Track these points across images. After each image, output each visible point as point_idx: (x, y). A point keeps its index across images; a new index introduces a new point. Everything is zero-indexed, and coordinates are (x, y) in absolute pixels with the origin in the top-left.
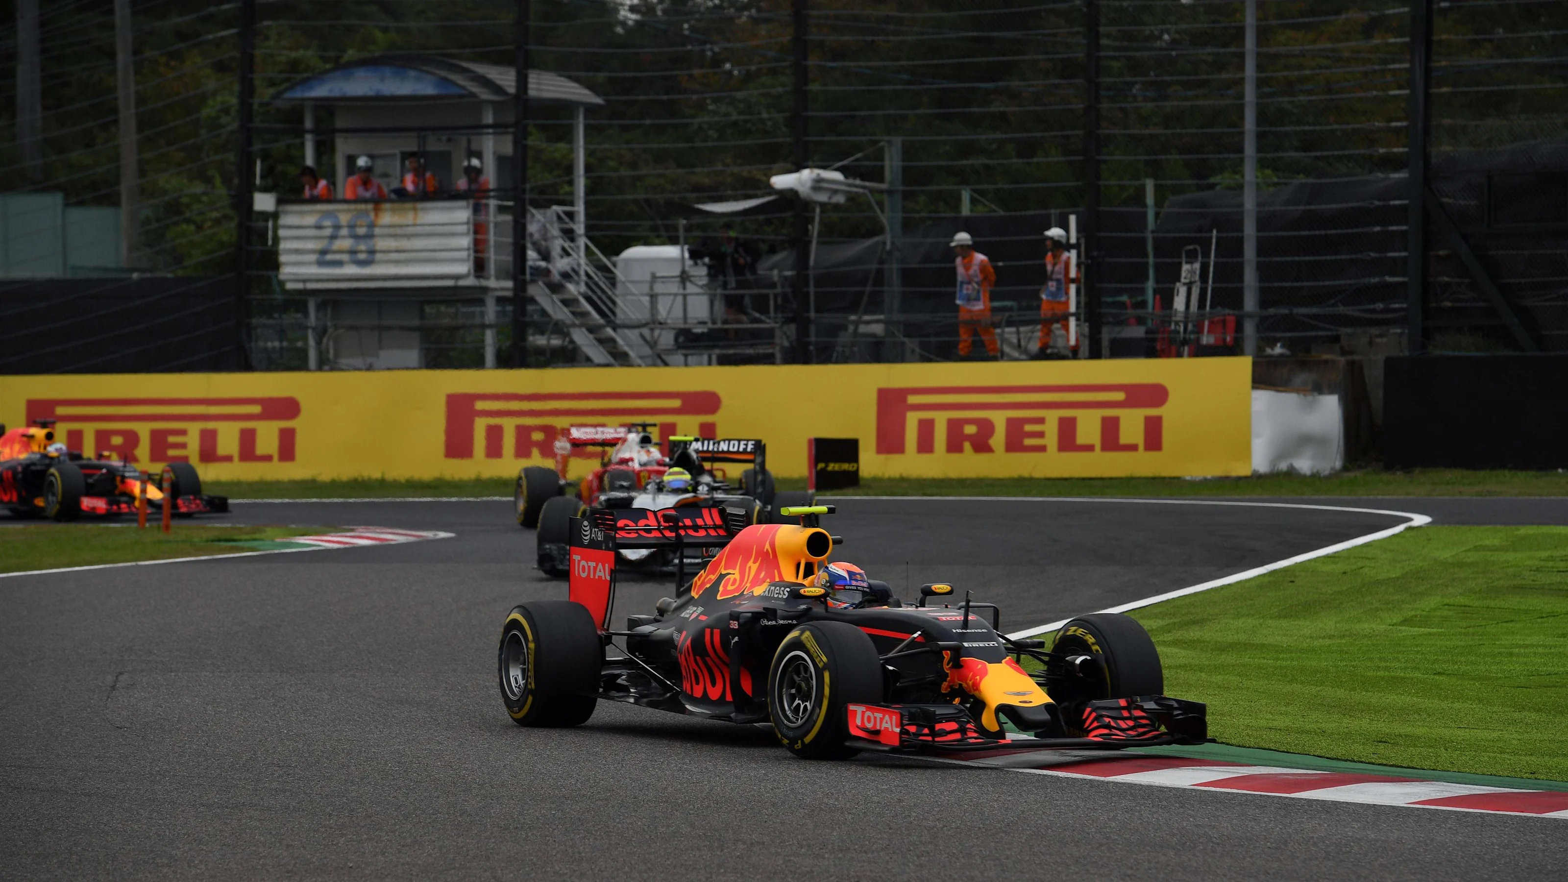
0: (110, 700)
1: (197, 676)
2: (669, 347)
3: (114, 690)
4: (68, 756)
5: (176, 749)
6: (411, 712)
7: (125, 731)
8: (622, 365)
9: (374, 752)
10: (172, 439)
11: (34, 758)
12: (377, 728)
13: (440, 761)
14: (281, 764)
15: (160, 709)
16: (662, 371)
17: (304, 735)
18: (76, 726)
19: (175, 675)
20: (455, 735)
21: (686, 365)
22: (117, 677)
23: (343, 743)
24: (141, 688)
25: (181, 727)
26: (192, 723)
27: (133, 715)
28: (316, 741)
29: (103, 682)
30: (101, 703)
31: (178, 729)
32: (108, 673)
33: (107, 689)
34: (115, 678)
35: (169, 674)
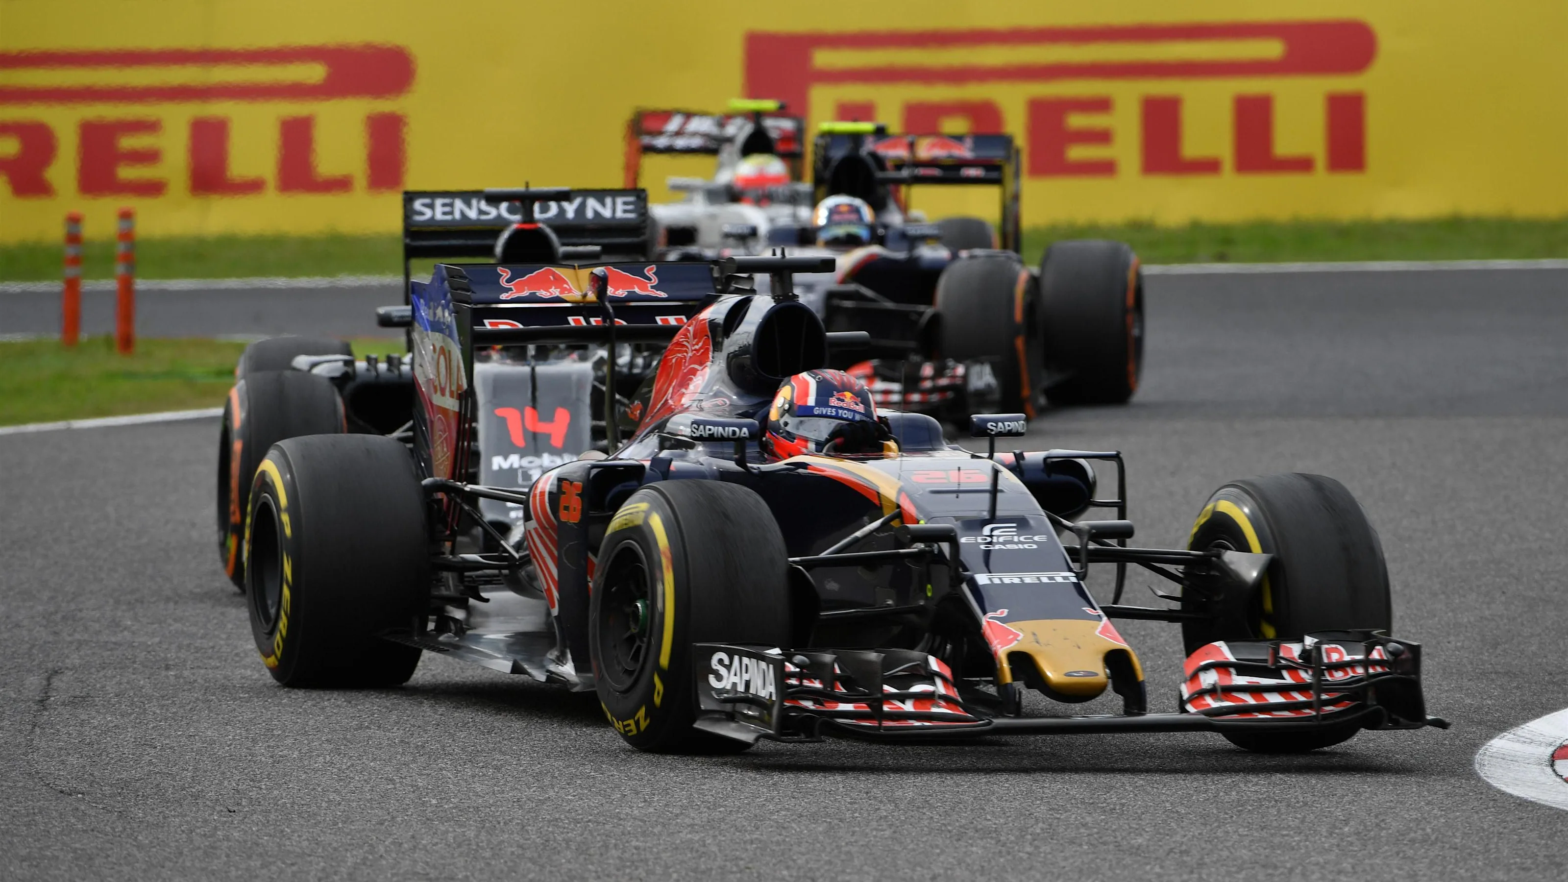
0: (37, 729)
3: (45, 709)
5: (198, 841)
7: (79, 800)
9: (636, 848)
12: (637, 793)
13: (788, 868)
15: (152, 752)
17: (477, 809)
19: (176, 677)
20: (814, 808)
22: (48, 679)
23: (564, 828)
24: (105, 703)
25: (202, 791)
26: (226, 783)
27: (94, 764)
28: (505, 823)
29: (19, 691)
30: (20, 739)
31: (196, 797)
32: (29, 671)
33: (29, 706)
34: (45, 683)
35: (164, 673)
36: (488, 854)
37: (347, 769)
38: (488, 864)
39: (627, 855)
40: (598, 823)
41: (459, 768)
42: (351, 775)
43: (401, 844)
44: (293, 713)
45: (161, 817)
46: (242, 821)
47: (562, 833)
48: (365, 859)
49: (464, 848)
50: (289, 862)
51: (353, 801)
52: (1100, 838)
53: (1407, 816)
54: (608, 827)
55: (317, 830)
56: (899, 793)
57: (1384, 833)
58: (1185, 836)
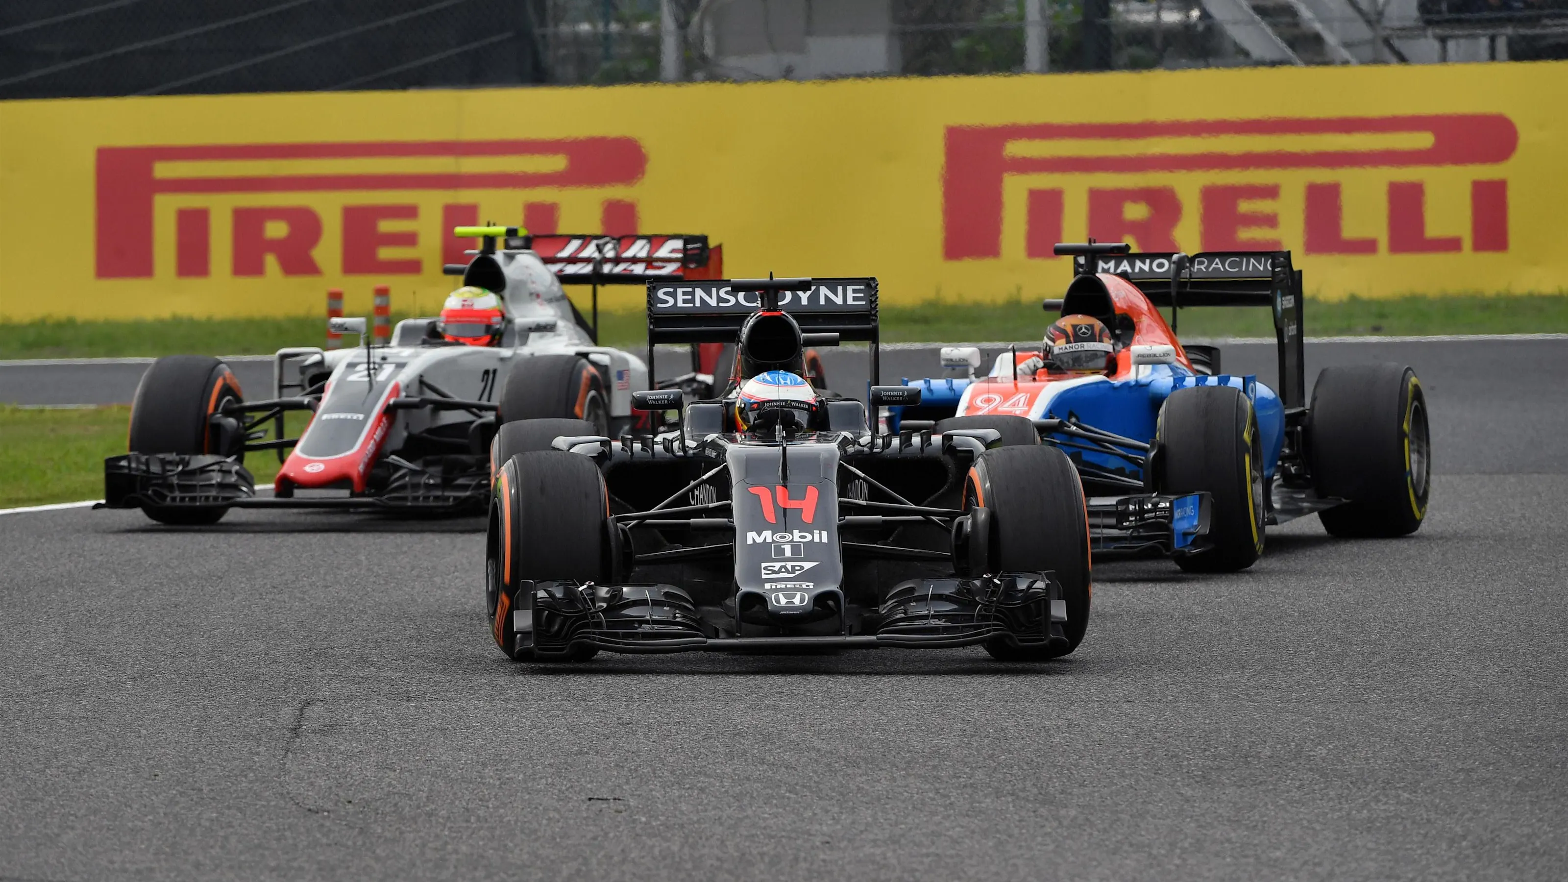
0: (290, 754)
1: (461, 708)
2: (1408, 24)
3: (298, 736)
4: (217, 866)
5: (429, 854)
6: (894, 779)
7: (324, 818)
8: (1308, 63)
9: (824, 861)
10: (386, 226)
11: (151, 870)
12: (827, 812)
15: (392, 775)
16: (1394, 71)
17: (682, 826)
18: (229, 808)
19: (416, 707)
20: (986, 825)
21: (1444, 58)
22: (301, 710)
23: (760, 842)
24: (352, 731)
25: (436, 809)
26: (457, 802)
27: (339, 785)
28: (707, 839)
29: (275, 720)
30: (274, 762)
31: (430, 815)
32: (284, 702)
33: (283, 734)
34: (298, 713)
35: (405, 704)
36: (689, 866)
37: (567, 790)
38: (690, 875)
39: (815, 867)
40: (790, 838)
41: (668, 790)
42: (570, 796)
43: (611, 857)
44: (519, 740)
45: (397, 833)
46: (470, 837)
47: (757, 847)
48: (579, 871)
49: (669, 861)
50: (510, 872)
51: (570, 819)
52: (1242, 851)
53: (1519, 832)
54: (799, 842)
55: (537, 844)
56: (1063, 812)
57: (1497, 847)
58: (1318, 849)
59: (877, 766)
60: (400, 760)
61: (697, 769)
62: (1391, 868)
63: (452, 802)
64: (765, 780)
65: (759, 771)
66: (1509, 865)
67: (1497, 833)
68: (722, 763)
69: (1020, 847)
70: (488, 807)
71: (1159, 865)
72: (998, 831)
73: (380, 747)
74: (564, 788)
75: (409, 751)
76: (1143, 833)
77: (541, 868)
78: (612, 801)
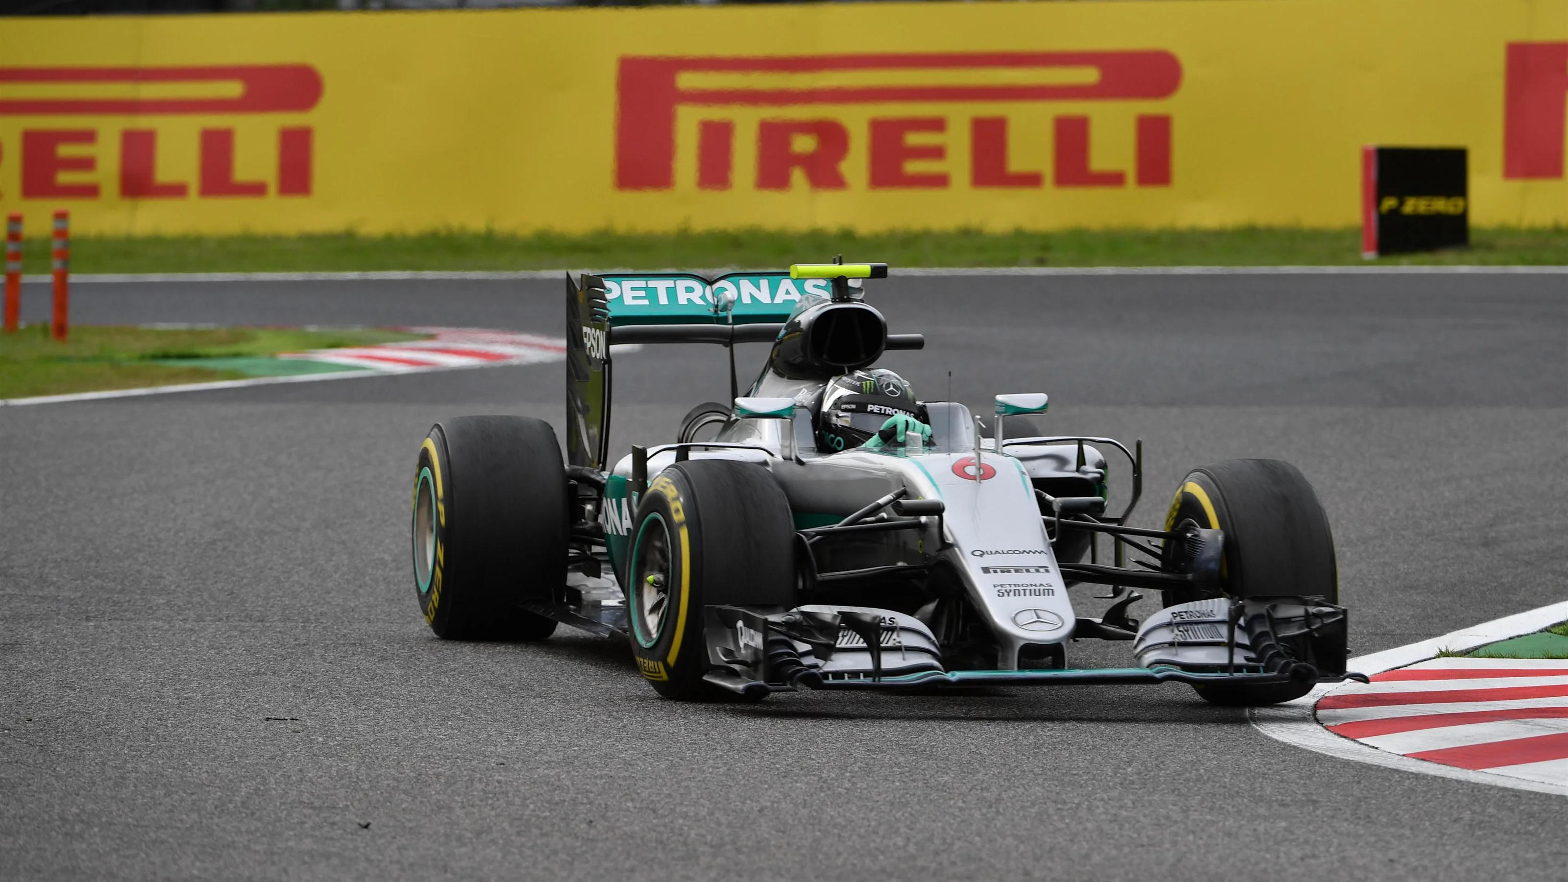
1: (139, 628)
5: (109, 772)
9: (499, 782)
10: (65, 151)
12: (501, 733)
13: (632, 800)
14: (317, 803)
15: (72, 693)
17: (359, 747)
19: (96, 627)
20: (658, 748)
23: (435, 763)
24: (32, 650)
25: (115, 728)
26: (136, 722)
27: (19, 704)
28: (383, 759)
31: (109, 734)
35: (84, 623)
36: (366, 786)
37: (245, 710)
38: (367, 795)
39: (490, 788)
40: (466, 759)
41: (345, 710)
42: (248, 716)
43: (289, 777)
44: (197, 660)
45: (77, 751)
46: (149, 756)
47: (433, 768)
48: (257, 789)
49: (346, 781)
50: (189, 791)
51: (249, 738)
52: (911, 776)
53: (1183, 758)
54: (474, 763)
55: (216, 764)
56: (734, 735)
57: (1162, 773)
58: (986, 774)
59: (551, 688)
60: (80, 679)
61: (373, 691)
62: (1058, 793)
63: (132, 721)
64: (440, 702)
65: (435, 692)
66: (1173, 791)
67: (1160, 759)
68: (398, 684)
69: (692, 770)
70: (167, 727)
71: (829, 789)
72: (670, 754)
73: (60, 666)
74: (242, 708)
75: (88, 670)
76: (813, 757)
77: (219, 787)
78: (289, 721)
